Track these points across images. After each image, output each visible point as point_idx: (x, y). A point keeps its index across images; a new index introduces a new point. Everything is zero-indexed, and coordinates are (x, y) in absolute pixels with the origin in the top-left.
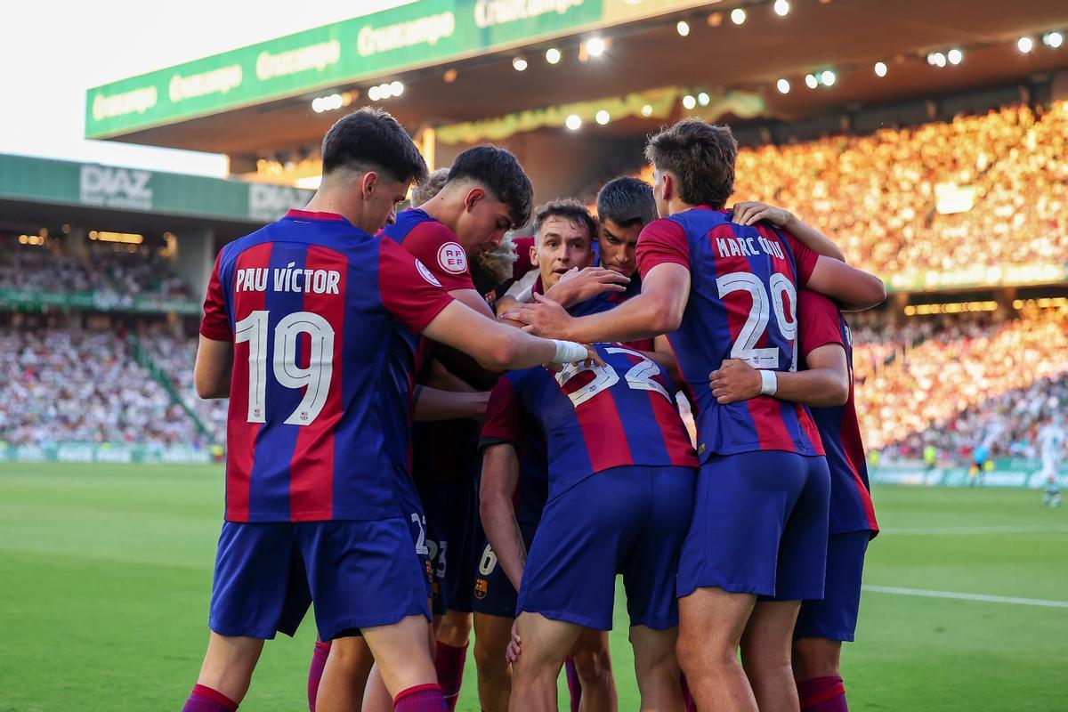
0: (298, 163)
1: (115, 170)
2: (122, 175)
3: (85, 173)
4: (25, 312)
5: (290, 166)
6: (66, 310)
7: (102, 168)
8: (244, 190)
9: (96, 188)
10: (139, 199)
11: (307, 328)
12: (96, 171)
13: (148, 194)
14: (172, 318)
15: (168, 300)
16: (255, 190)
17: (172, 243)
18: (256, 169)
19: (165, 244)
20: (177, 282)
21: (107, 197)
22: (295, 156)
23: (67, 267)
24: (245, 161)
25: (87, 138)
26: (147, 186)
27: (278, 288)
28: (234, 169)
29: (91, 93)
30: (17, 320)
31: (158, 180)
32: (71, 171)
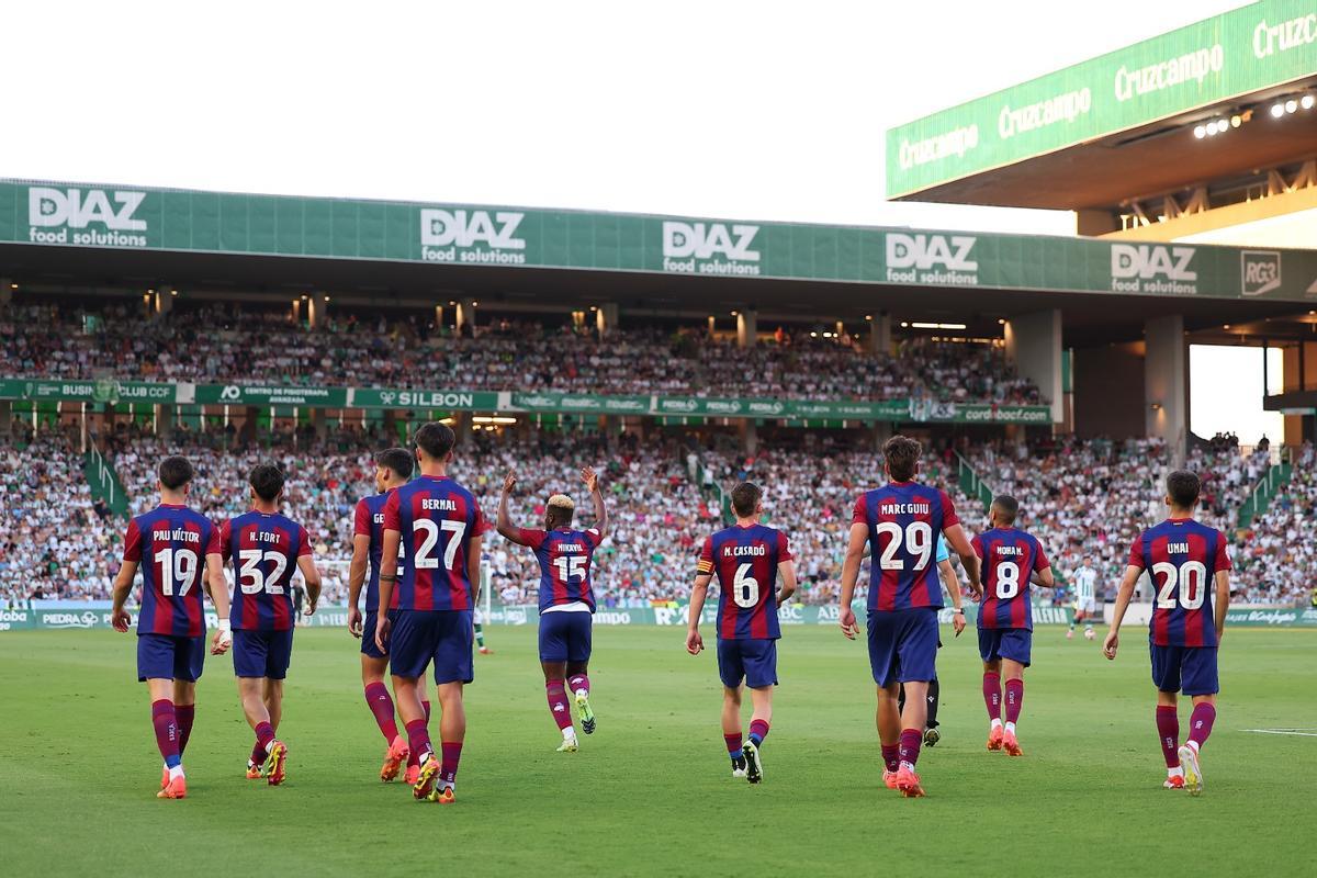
1: (929, 234)
2: (938, 241)
3: (891, 240)
4: (819, 430)
5: (1163, 221)
6: (870, 425)
7: (912, 233)
8: (1104, 253)
9: (905, 263)
10: (961, 271)
11: (185, 556)
12: (904, 238)
13: (972, 266)
15: (1006, 408)
16: (1116, 250)
17: (1008, 329)
18: (1119, 226)
19: (999, 333)
21: (920, 273)
22: (1168, 203)
23: (871, 369)
24: (1102, 215)
25: (890, 199)
26: (972, 255)
27: (175, 538)
28: (1082, 228)
29: (894, 133)
30: (810, 440)
31: (986, 246)
32: (873, 239)
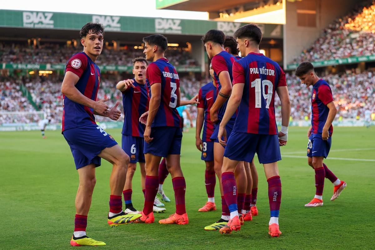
0: (234, 13)
1: (167, 19)
2: (170, 21)
3: (157, 21)
5: (232, 15)
7: (163, 19)
8: (216, 23)
9: (161, 27)
10: (177, 30)
12: (160, 21)
13: (180, 28)
14: (191, 74)
15: (189, 67)
16: (219, 24)
17: (190, 46)
18: (219, 17)
19: (187, 46)
20: (193, 61)
21: (165, 30)
22: (233, 11)
24: (215, 14)
25: (156, 9)
26: (179, 25)
27: (261, 73)
28: (210, 17)
31: (183, 23)
32: (151, 21)
